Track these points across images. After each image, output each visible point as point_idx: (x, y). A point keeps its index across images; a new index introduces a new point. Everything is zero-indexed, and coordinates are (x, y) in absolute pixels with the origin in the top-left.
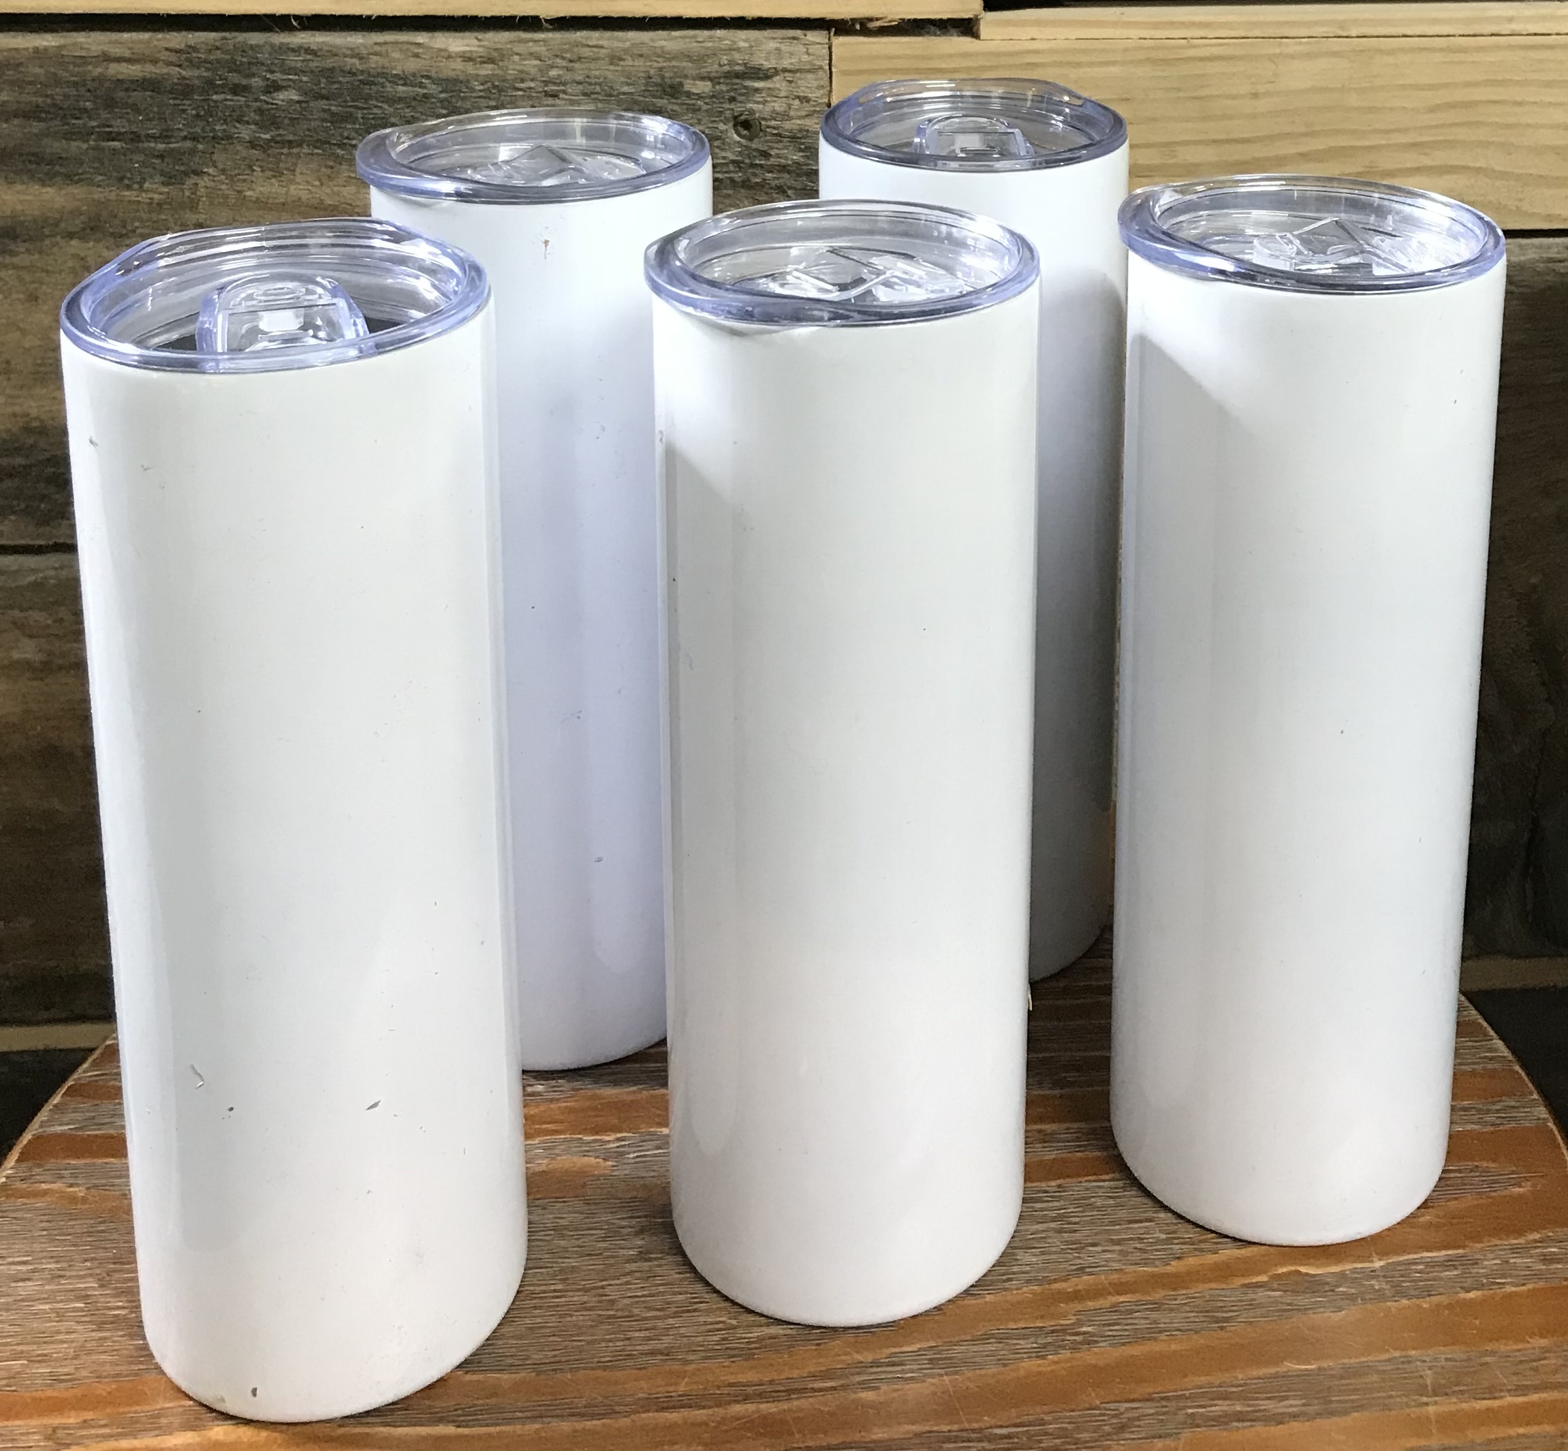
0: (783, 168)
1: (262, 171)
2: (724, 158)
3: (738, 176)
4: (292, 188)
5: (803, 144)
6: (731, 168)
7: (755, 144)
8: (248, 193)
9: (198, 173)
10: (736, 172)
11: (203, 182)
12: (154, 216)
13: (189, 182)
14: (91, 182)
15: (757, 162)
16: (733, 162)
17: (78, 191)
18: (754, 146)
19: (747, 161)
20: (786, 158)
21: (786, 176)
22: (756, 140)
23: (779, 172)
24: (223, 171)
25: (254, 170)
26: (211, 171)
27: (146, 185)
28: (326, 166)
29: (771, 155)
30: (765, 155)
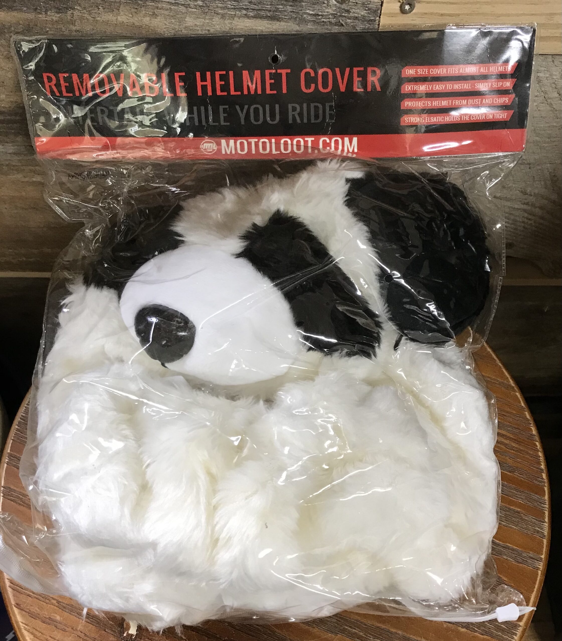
0: (356, 18)
1: (104, 9)
2: (328, 12)
3: (333, 21)
4: (119, 17)
5: (367, 7)
6: (330, 17)
7: (344, 6)
8: (98, 19)
9: (74, 9)
10: (334, 18)
11: (76, 13)
12: (55, 26)
13: (69, 12)
14: (21, 10)
15: (343, 14)
16: (332, 14)
17: (16, 15)
18: (343, 7)
19: (339, 14)
20: (358, 14)
21: (357, 21)
22: (344, 5)
23: (354, 19)
24: (85, 8)
25: (99, 9)
26: (78, 8)
27: (48, 13)
28: (134, 8)
29: (351, 12)
30: (348, 11)
